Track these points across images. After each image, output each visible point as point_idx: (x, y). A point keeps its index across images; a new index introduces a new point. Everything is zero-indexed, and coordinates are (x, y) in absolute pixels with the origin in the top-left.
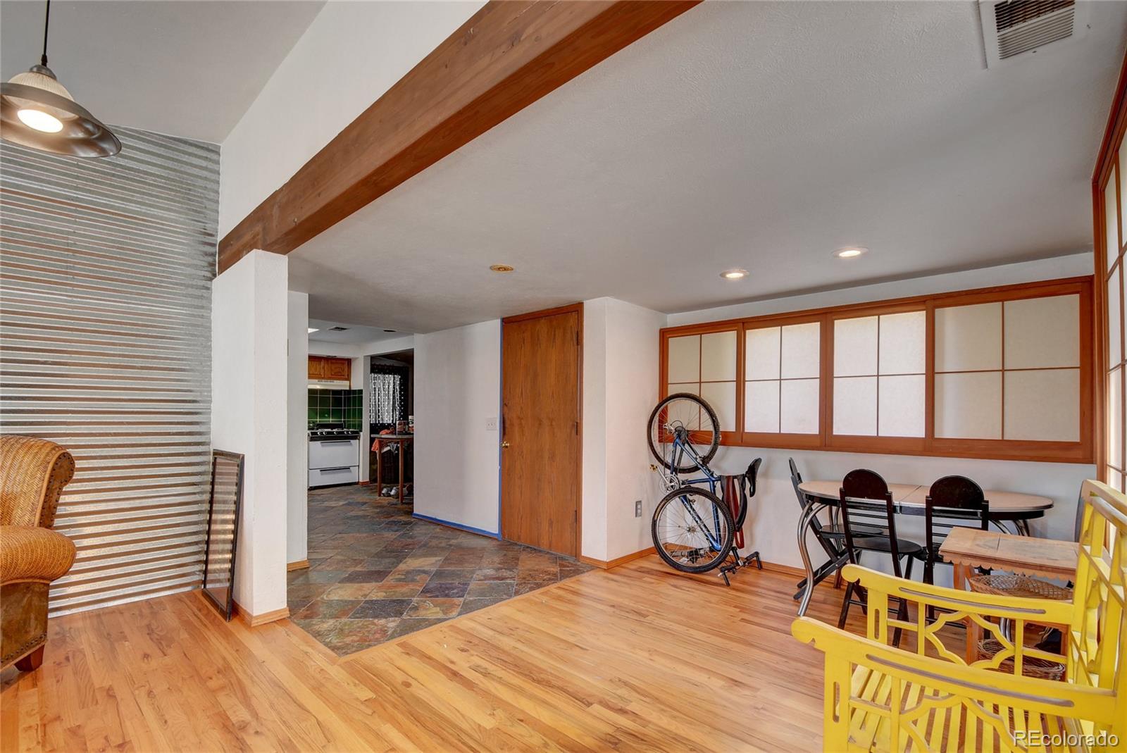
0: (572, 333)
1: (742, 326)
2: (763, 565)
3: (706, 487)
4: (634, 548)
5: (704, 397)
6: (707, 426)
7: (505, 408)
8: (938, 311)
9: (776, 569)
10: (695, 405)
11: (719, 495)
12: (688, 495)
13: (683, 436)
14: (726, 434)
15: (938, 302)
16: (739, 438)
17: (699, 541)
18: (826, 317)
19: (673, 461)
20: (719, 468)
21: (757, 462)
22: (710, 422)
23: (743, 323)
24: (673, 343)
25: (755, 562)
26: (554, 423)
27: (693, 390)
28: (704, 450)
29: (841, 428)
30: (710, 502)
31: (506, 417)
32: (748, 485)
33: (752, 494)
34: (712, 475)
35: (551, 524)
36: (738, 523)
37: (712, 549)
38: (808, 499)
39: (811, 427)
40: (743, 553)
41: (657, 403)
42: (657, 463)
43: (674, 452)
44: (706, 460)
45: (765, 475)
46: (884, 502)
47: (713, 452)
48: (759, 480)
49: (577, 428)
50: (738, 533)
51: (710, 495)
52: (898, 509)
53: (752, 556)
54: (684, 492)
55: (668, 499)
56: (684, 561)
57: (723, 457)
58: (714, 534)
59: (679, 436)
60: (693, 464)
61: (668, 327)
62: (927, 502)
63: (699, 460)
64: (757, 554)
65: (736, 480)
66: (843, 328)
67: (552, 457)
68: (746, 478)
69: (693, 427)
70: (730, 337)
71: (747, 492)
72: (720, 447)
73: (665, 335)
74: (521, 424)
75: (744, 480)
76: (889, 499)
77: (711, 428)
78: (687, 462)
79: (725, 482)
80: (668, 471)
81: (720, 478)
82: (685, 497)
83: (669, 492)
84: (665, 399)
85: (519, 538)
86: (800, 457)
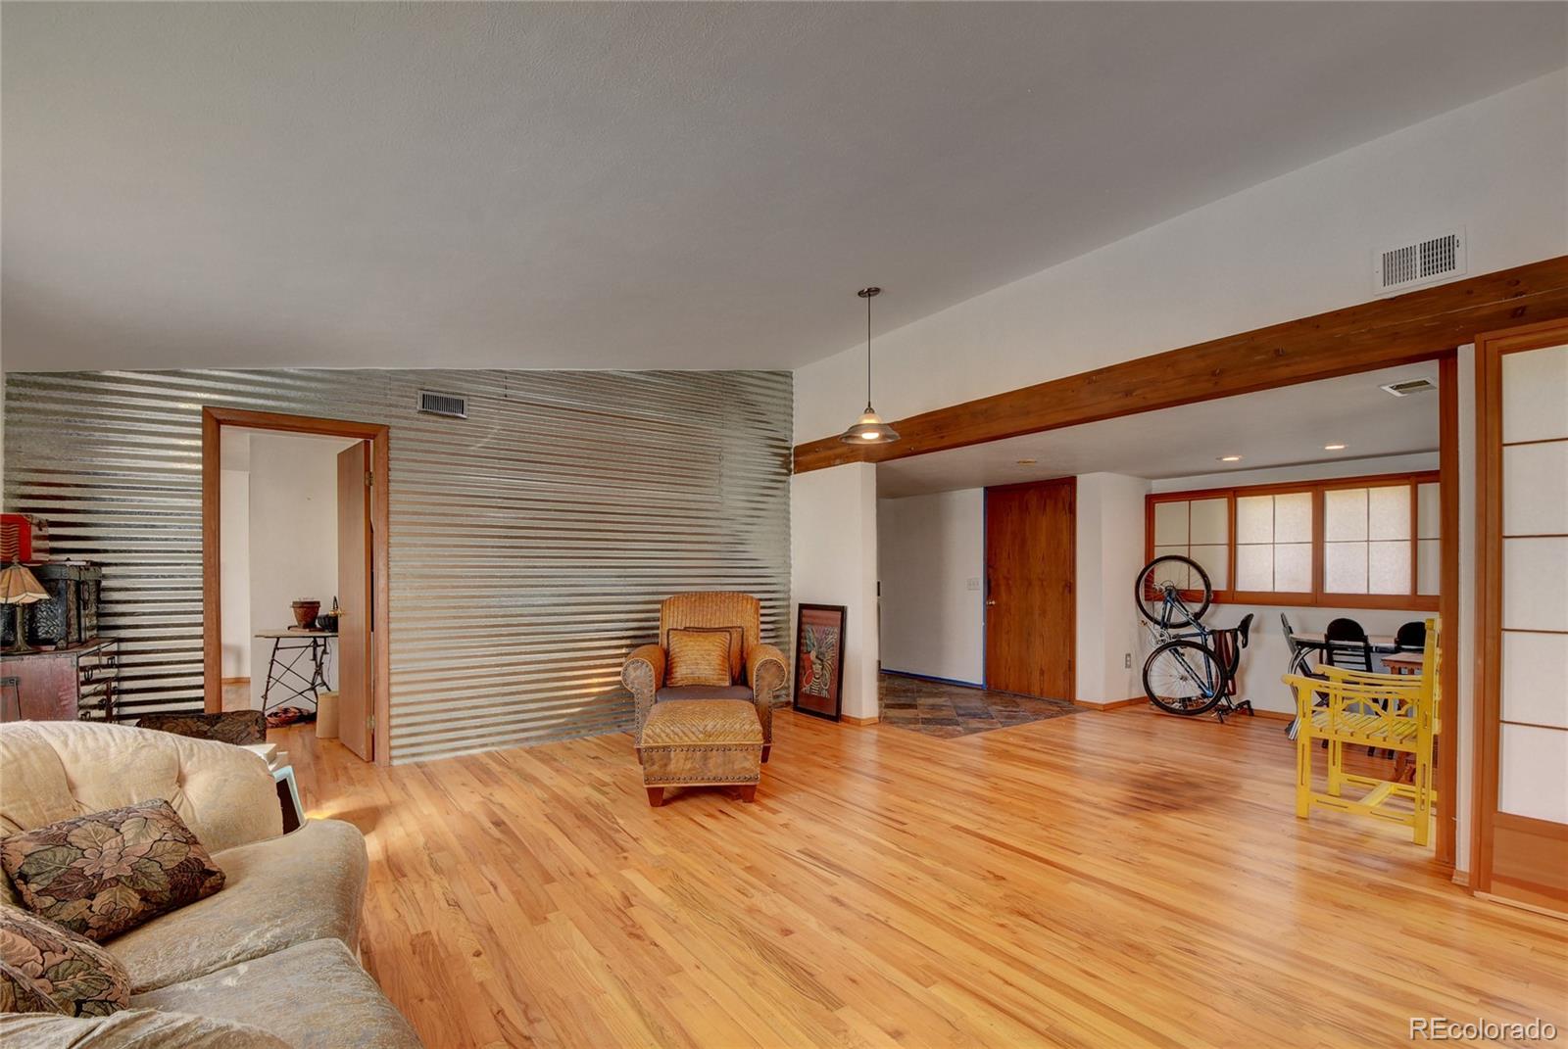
0: (1064, 503)
1: (1233, 494)
2: (1255, 713)
3: (1198, 640)
4: (1123, 696)
5: (1193, 558)
6: (1198, 584)
7: (991, 570)
8: (1420, 486)
9: (1269, 715)
10: (1185, 566)
11: (1211, 645)
12: (1179, 648)
13: (1173, 596)
14: (1217, 593)
15: (1421, 479)
16: (1232, 596)
17: (1192, 690)
18: (1318, 488)
19: (1164, 617)
20: (1209, 624)
21: (1249, 618)
22: (1201, 581)
23: (1235, 492)
24: (1160, 508)
25: (1246, 709)
26: (1045, 583)
27: (1183, 552)
28: (1197, 607)
29: (1332, 586)
30: (1202, 653)
31: (991, 577)
32: (1240, 637)
33: (1245, 646)
34: (1204, 629)
35: (1042, 673)
36: (1230, 671)
37: (1204, 696)
38: (1300, 645)
39: (1305, 586)
40: (1235, 701)
41: (1143, 567)
42: (1146, 619)
43: (1165, 609)
44: (1198, 616)
45: (1257, 630)
46: (1361, 644)
47: (1204, 609)
48: (1251, 635)
49: (1070, 587)
50: (1230, 682)
51: (1203, 648)
52: (1374, 649)
53: (1244, 703)
54: (1175, 646)
55: (1159, 651)
56: (1176, 706)
57: (1213, 614)
58: (1205, 681)
59: (1170, 594)
60: (1184, 619)
61: (1153, 493)
62: (1396, 642)
63: (1190, 616)
64: (1248, 702)
65: (1228, 634)
66: (1334, 499)
67: (1043, 613)
68: (1239, 632)
69: (1184, 586)
70: (1221, 505)
71: (1240, 644)
72: (1211, 605)
73: (1151, 500)
74: (1008, 584)
75: (1236, 635)
76: (1365, 639)
77: (1203, 587)
78: (1178, 617)
79: (1218, 635)
80: (1157, 627)
81: (1212, 632)
82: (1177, 651)
83: (1159, 646)
84: (1151, 563)
85: (1007, 687)
86: (1293, 614)
